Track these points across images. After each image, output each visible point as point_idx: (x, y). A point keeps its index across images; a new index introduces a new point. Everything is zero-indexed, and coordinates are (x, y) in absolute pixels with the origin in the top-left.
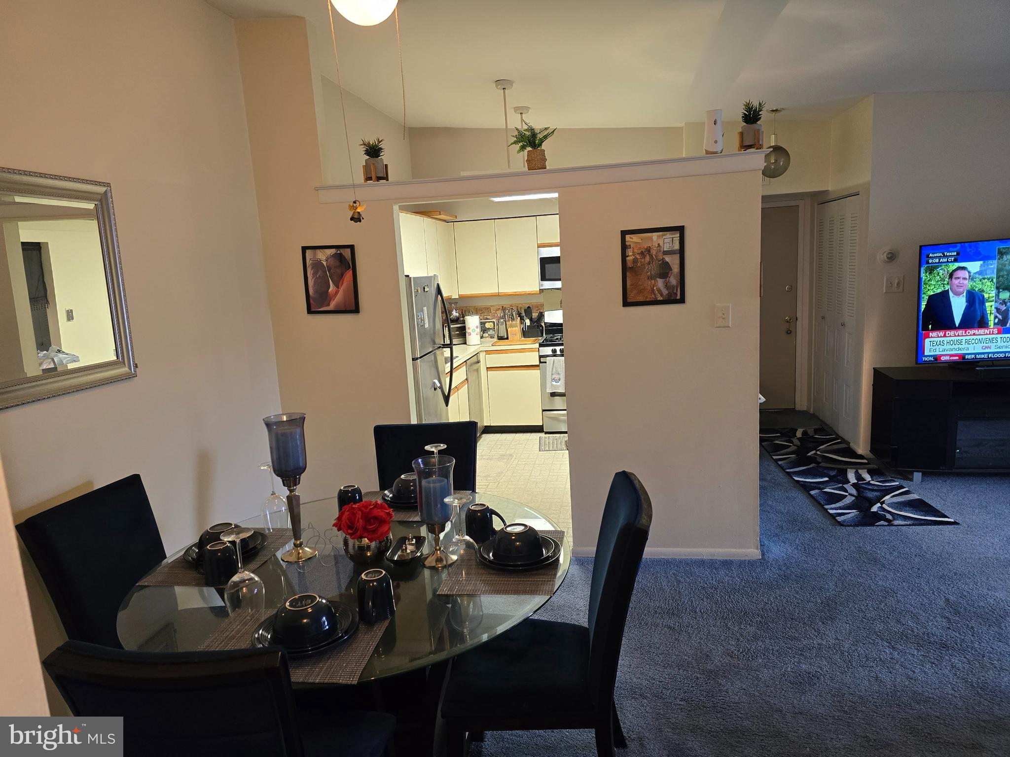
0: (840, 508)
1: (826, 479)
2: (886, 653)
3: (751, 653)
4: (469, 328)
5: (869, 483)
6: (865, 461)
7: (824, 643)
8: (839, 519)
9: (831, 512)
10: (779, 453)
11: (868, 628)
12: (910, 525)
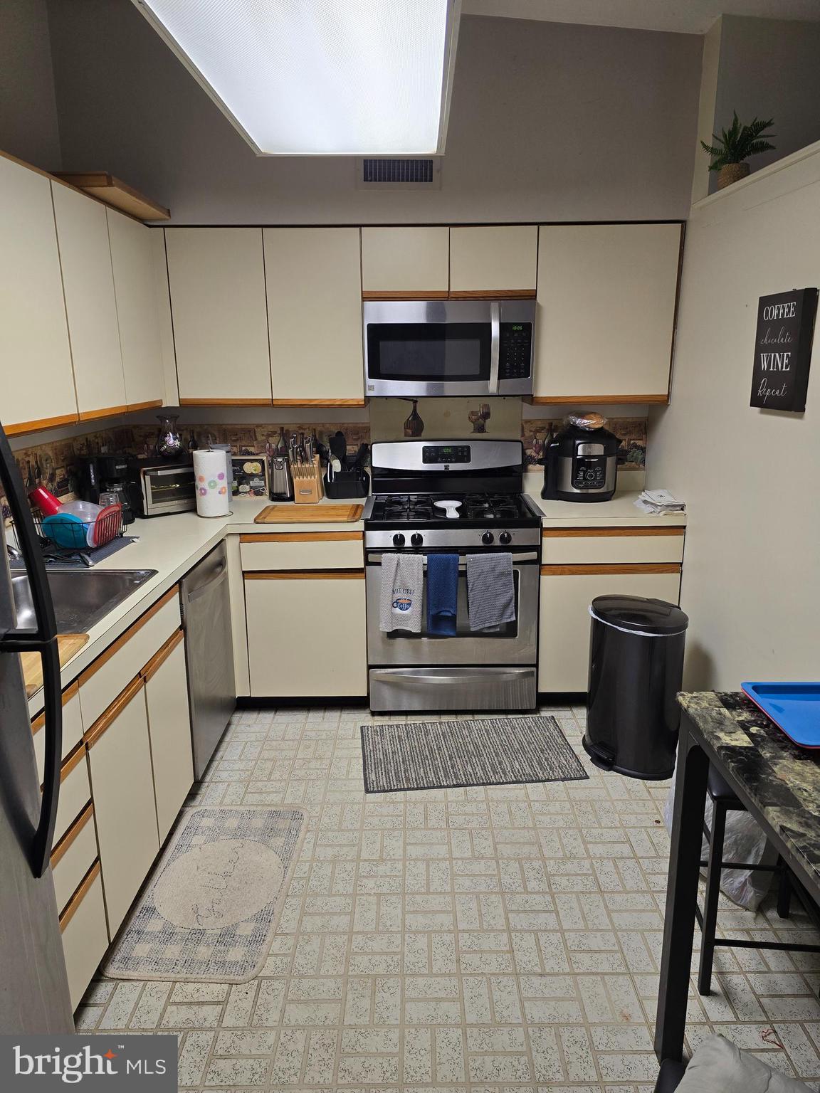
4: (202, 479)
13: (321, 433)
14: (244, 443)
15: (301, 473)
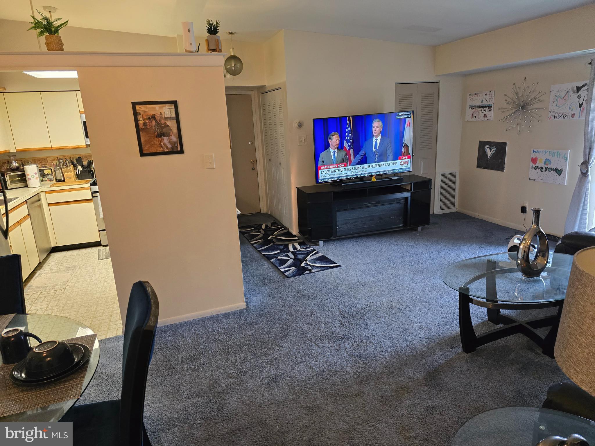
0: (286, 267)
1: (279, 251)
2: (314, 349)
3: (243, 372)
4: (29, 175)
5: (299, 251)
6: (297, 238)
7: (283, 353)
8: (286, 274)
9: (282, 270)
10: (253, 239)
11: (304, 337)
12: (320, 271)
13: (73, 158)
14: (43, 163)
15: (66, 172)
